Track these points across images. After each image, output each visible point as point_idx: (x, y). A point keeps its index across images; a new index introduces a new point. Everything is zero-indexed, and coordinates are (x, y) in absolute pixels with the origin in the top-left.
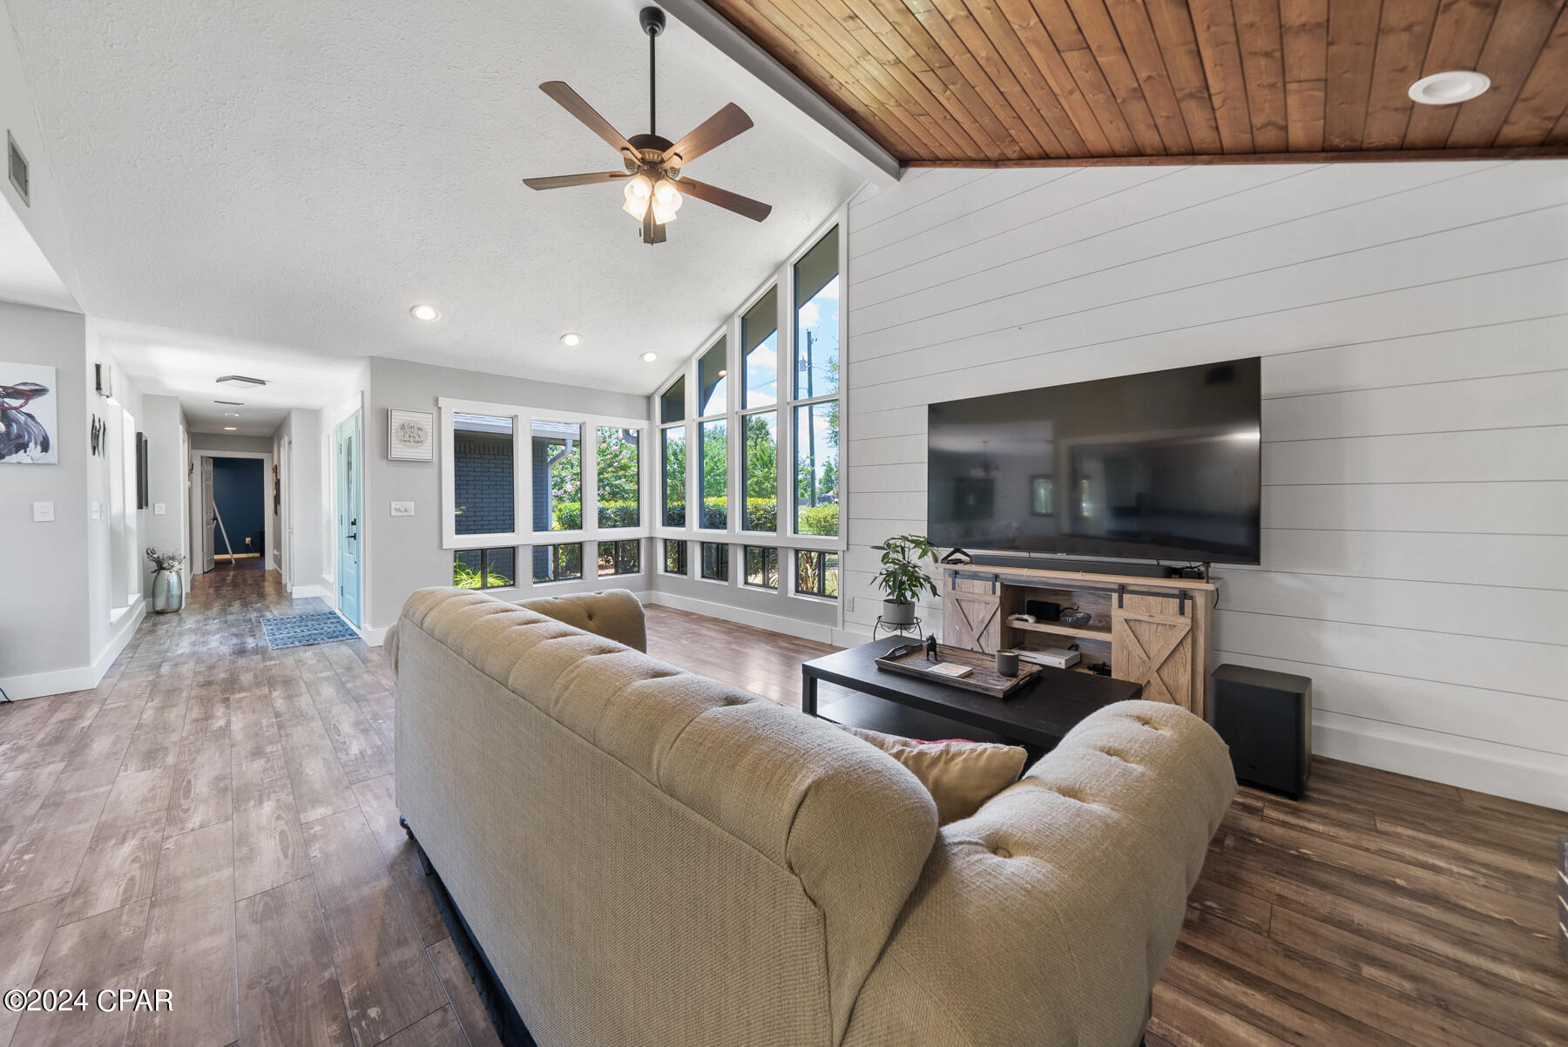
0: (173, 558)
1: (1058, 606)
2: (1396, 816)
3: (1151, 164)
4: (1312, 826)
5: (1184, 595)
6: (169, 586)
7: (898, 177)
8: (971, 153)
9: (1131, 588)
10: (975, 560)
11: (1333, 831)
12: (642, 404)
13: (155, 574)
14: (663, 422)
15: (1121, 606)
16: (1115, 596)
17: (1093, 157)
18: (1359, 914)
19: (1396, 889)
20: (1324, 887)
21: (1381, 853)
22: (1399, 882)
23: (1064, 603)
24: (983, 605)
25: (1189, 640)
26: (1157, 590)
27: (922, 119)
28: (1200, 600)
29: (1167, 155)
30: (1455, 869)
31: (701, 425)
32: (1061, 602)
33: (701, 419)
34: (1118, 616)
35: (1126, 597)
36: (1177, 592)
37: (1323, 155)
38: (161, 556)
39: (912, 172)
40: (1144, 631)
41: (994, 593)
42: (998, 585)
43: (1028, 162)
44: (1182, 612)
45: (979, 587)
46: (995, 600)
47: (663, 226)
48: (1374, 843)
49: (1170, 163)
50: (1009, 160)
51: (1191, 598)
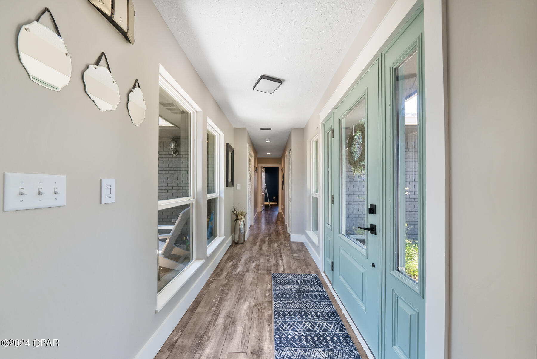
0: (242, 214)
6: (240, 227)
13: (236, 221)
38: (237, 212)
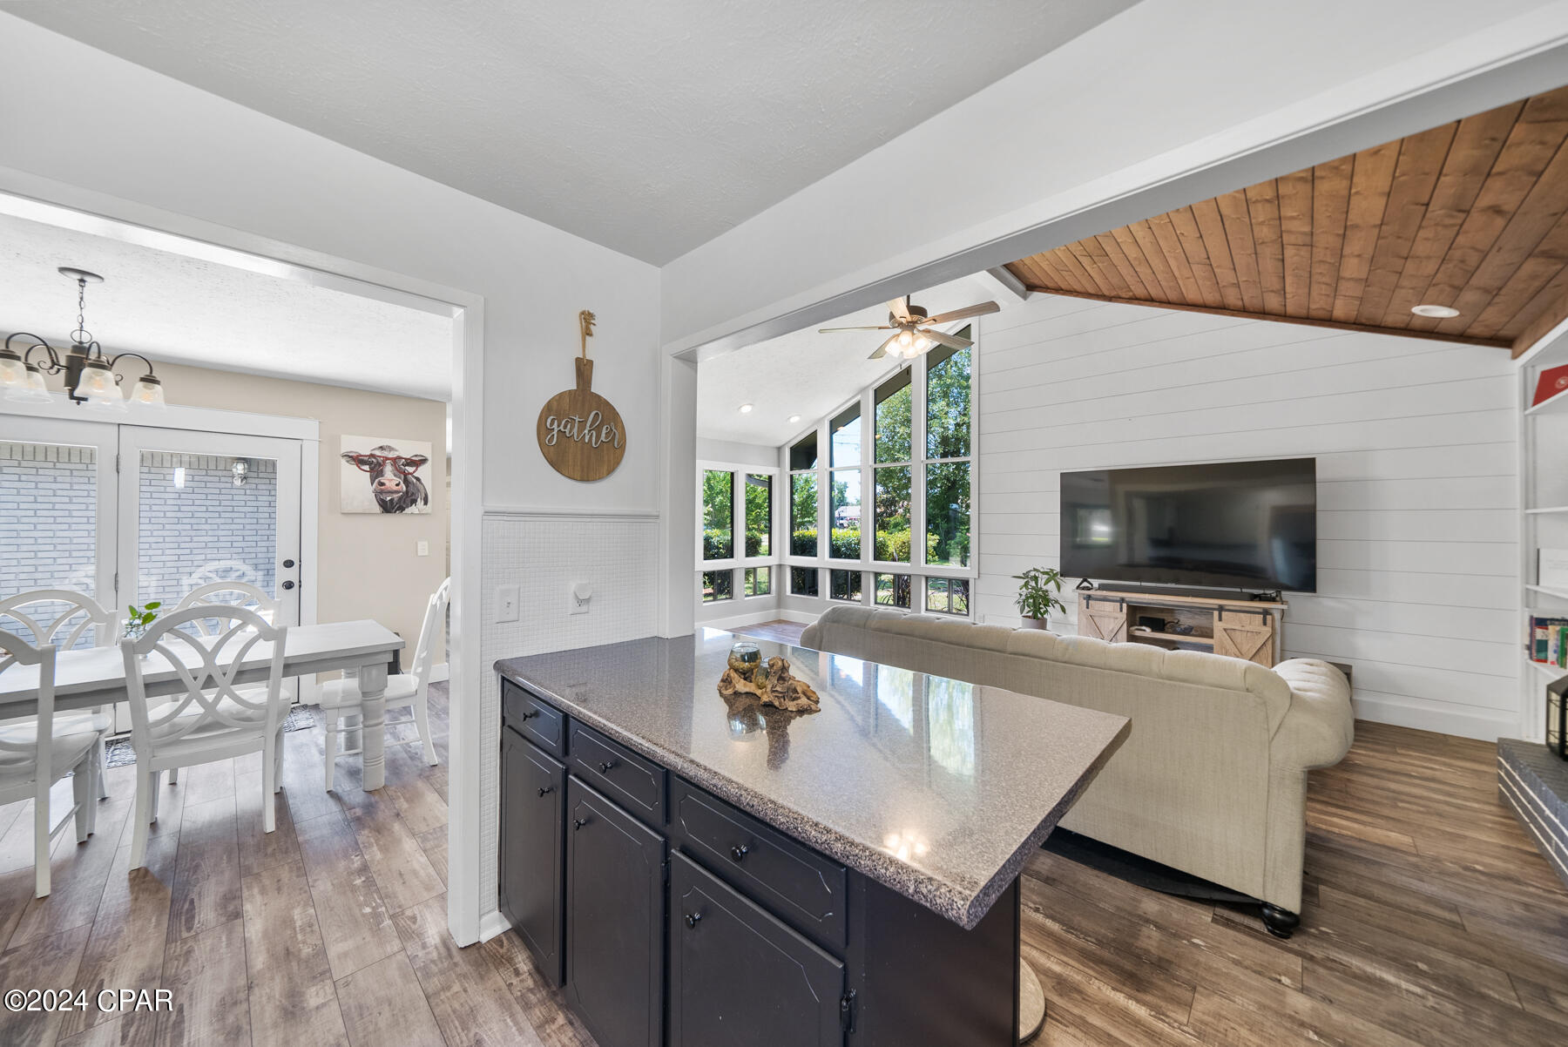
1: (1164, 620)
2: (1408, 747)
3: (1233, 315)
4: (1359, 751)
5: (1266, 613)
7: (1025, 297)
8: (1091, 291)
9: (1227, 608)
10: (1102, 587)
11: (1371, 754)
12: (775, 453)
14: (791, 469)
15: (1220, 619)
16: (1216, 613)
17: (1189, 305)
18: (1393, 786)
19: (1411, 776)
20: (1372, 776)
21: (1401, 762)
22: (1413, 774)
23: (1167, 618)
24: (1112, 620)
25: (1270, 642)
26: (1247, 609)
27: (1064, 273)
28: (1277, 616)
29: (1244, 311)
30: (1443, 769)
31: (831, 473)
32: (1165, 618)
33: (831, 469)
34: (1218, 626)
35: (1224, 613)
36: (1261, 610)
37: (1355, 326)
39: (1036, 295)
40: (1238, 637)
41: (1121, 611)
42: (1125, 605)
43: (1137, 301)
44: (1265, 624)
45: (1109, 607)
46: (1123, 616)
47: (886, 352)
48: (1397, 759)
49: (1246, 317)
50: (1120, 298)
51: (1271, 614)
